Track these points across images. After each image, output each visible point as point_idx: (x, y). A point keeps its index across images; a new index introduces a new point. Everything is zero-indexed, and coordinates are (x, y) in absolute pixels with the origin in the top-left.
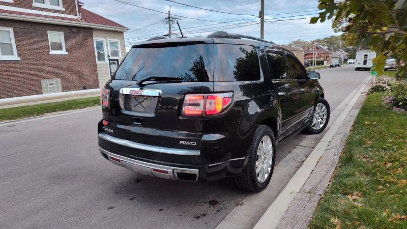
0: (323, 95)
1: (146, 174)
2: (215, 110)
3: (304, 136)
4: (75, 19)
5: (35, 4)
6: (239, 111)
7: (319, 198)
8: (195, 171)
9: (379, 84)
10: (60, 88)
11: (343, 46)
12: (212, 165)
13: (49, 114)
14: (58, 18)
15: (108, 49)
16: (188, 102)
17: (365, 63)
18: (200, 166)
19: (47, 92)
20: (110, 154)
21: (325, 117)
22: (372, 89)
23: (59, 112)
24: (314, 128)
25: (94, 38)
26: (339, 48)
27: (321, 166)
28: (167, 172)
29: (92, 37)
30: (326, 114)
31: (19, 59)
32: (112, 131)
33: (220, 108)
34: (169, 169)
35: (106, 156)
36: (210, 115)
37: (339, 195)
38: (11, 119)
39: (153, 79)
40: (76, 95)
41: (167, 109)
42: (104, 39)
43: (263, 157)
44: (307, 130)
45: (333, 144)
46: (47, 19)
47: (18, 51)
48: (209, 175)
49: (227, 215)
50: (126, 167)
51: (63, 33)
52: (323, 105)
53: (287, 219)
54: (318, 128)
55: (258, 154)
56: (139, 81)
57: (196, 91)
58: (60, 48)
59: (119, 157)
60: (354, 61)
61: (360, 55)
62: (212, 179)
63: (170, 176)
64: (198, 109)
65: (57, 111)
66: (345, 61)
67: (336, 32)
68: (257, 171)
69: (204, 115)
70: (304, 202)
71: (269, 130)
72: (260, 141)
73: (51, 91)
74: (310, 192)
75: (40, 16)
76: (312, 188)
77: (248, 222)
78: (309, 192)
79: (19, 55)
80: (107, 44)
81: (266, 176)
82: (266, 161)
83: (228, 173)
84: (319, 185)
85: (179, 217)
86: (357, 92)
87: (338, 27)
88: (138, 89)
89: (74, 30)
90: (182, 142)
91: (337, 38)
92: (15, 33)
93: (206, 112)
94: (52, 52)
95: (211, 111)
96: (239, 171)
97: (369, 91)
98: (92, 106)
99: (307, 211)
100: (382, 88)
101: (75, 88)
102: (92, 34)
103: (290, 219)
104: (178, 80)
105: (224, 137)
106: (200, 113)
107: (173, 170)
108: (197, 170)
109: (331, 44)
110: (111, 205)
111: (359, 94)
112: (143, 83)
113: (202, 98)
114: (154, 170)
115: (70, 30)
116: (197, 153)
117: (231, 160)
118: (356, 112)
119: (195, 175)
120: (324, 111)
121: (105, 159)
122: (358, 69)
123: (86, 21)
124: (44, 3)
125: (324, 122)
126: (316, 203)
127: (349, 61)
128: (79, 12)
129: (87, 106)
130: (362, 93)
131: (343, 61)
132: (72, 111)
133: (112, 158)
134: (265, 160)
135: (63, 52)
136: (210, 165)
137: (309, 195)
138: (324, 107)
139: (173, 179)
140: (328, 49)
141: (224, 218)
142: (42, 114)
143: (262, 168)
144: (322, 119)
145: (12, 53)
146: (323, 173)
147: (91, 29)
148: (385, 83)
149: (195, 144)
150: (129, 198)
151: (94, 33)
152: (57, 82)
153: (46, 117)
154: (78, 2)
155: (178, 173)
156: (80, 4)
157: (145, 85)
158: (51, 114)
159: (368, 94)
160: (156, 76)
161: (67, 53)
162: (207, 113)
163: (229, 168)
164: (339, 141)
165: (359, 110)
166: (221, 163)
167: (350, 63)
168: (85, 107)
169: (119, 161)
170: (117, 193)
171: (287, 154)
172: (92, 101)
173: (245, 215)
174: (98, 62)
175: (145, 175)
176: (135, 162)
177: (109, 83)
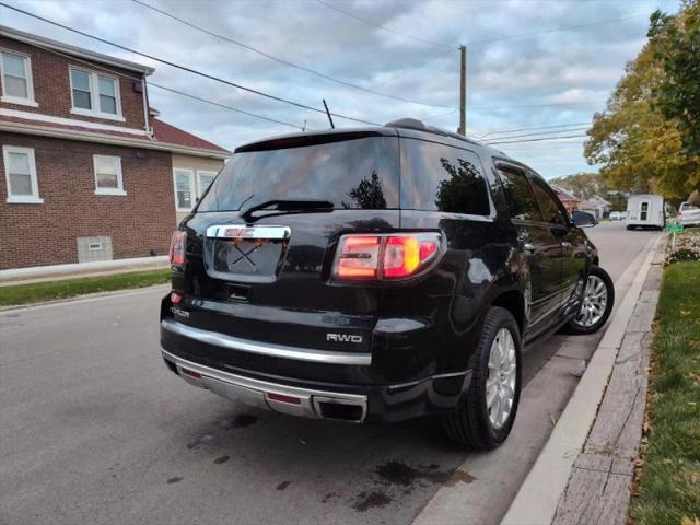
0: (596, 260)
1: (254, 404)
2: (402, 268)
3: (562, 337)
4: (142, 136)
5: (75, 110)
6: (450, 280)
7: (632, 467)
8: (360, 399)
9: (685, 248)
10: (110, 253)
11: (601, 190)
12: (396, 386)
13: (84, 296)
14: (112, 133)
15: (196, 188)
16: (346, 251)
17: (644, 216)
18: (369, 388)
19: (87, 259)
20: (182, 363)
21: (604, 303)
22: (672, 256)
23: (102, 293)
24: (581, 323)
25: (174, 169)
26: (595, 193)
27: (615, 396)
28: (297, 401)
29: (170, 167)
30: (605, 296)
31: (41, 201)
32: (187, 314)
33: (412, 263)
34: (303, 394)
35: (173, 367)
36: (392, 277)
37: (681, 461)
38: (14, 304)
39: (275, 206)
40: (137, 265)
41: (302, 271)
42: (192, 171)
43: (498, 374)
44: (568, 327)
45: (625, 354)
46: (95, 134)
47: (40, 187)
48: (390, 408)
49: (427, 501)
50: (212, 391)
51: (119, 159)
52: (598, 279)
53: (568, 515)
54: (588, 324)
55: (490, 365)
56: (244, 209)
57: (361, 228)
58: (114, 184)
59: (198, 368)
60: (624, 214)
61: (634, 204)
62: (394, 417)
63: (305, 410)
64: (367, 266)
65: (99, 291)
66: (606, 215)
67: (591, 164)
68: (489, 402)
69: (380, 278)
70: (599, 475)
71: (510, 316)
72: (493, 338)
73: (93, 259)
74: (606, 452)
75: (83, 129)
76: (608, 444)
77: (476, 520)
78: (604, 452)
79: (41, 196)
80: (196, 177)
81: (505, 415)
82: (505, 382)
83: (429, 405)
84: (622, 435)
85: (321, 504)
86: (642, 264)
87: (594, 156)
88: (244, 227)
89: (138, 154)
90: (333, 336)
91: (589, 177)
92: (38, 157)
93: (384, 272)
94: (99, 191)
95: (394, 270)
96: (454, 401)
97: (667, 260)
98: (162, 283)
99: (613, 496)
100: (692, 254)
101: (135, 254)
102: (171, 162)
103: (577, 515)
104: (324, 207)
105: (423, 325)
106: (371, 273)
107: (312, 396)
108: (364, 397)
109: (580, 186)
110: (175, 473)
111: (647, 266)
112: (254, 214)
113: (375, 241)
114: (271, 395)
115: (133, 156)
116: (366, 359)
117: (435, 377)
118: (655, 296)
119: (360, 408)
120: (600, 291)
121: (173, 373)
122: (632, 227)
123: (161, 139)
124: (90, 108)
125: (602, 313)
126: (629, 479)
127: (612, 215)
128: (150, 125)
129: (155, 283)
130: (653, 264)
131: (601, 215)
132: (126, 291)
133: (184, 370)
134: (502, 380)
135: (120, 191)
136: (392, 387)
137: (607, 459)
138: (601, 284)
139: (312, 416)
140: (575, 195)
141: (420, 510)
142: (73, 296)
143: (497, 398)
144: (598, 307)
145: (30, 192)
146: (624, 409)
147: (169, 153)
148: (694, 245)
149: (360, 341)
150: (214, 459)
151: (175, 161)
152: (105, 242)
153: (77, 302)
154: (149, 109)
155: (321, 404)
156: (152, 113)
157: (256, 219)
158: (88, 295)
159: (666, 265)
160: (281, 199)
161: (125, 193)
162: (387, 274)
163: (432, 395)
164: (637, 347)
165: (658, 292)
166: (416, 383)
167: (616, 219)
168: (150, 285)
169: (198, 375)
170: (190, 447)
171: (537, 372)
172: (163, 275)
173: (468, 503)
174: (178, 209)
175: (251, 407)
176: (229, 377)
177: (186, 223)
